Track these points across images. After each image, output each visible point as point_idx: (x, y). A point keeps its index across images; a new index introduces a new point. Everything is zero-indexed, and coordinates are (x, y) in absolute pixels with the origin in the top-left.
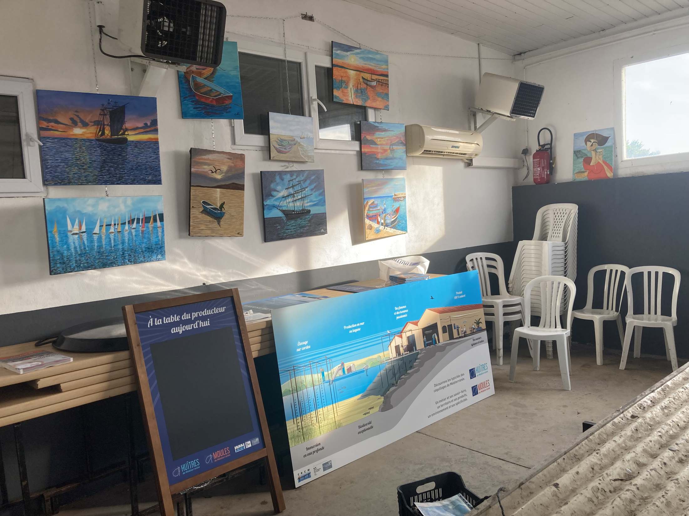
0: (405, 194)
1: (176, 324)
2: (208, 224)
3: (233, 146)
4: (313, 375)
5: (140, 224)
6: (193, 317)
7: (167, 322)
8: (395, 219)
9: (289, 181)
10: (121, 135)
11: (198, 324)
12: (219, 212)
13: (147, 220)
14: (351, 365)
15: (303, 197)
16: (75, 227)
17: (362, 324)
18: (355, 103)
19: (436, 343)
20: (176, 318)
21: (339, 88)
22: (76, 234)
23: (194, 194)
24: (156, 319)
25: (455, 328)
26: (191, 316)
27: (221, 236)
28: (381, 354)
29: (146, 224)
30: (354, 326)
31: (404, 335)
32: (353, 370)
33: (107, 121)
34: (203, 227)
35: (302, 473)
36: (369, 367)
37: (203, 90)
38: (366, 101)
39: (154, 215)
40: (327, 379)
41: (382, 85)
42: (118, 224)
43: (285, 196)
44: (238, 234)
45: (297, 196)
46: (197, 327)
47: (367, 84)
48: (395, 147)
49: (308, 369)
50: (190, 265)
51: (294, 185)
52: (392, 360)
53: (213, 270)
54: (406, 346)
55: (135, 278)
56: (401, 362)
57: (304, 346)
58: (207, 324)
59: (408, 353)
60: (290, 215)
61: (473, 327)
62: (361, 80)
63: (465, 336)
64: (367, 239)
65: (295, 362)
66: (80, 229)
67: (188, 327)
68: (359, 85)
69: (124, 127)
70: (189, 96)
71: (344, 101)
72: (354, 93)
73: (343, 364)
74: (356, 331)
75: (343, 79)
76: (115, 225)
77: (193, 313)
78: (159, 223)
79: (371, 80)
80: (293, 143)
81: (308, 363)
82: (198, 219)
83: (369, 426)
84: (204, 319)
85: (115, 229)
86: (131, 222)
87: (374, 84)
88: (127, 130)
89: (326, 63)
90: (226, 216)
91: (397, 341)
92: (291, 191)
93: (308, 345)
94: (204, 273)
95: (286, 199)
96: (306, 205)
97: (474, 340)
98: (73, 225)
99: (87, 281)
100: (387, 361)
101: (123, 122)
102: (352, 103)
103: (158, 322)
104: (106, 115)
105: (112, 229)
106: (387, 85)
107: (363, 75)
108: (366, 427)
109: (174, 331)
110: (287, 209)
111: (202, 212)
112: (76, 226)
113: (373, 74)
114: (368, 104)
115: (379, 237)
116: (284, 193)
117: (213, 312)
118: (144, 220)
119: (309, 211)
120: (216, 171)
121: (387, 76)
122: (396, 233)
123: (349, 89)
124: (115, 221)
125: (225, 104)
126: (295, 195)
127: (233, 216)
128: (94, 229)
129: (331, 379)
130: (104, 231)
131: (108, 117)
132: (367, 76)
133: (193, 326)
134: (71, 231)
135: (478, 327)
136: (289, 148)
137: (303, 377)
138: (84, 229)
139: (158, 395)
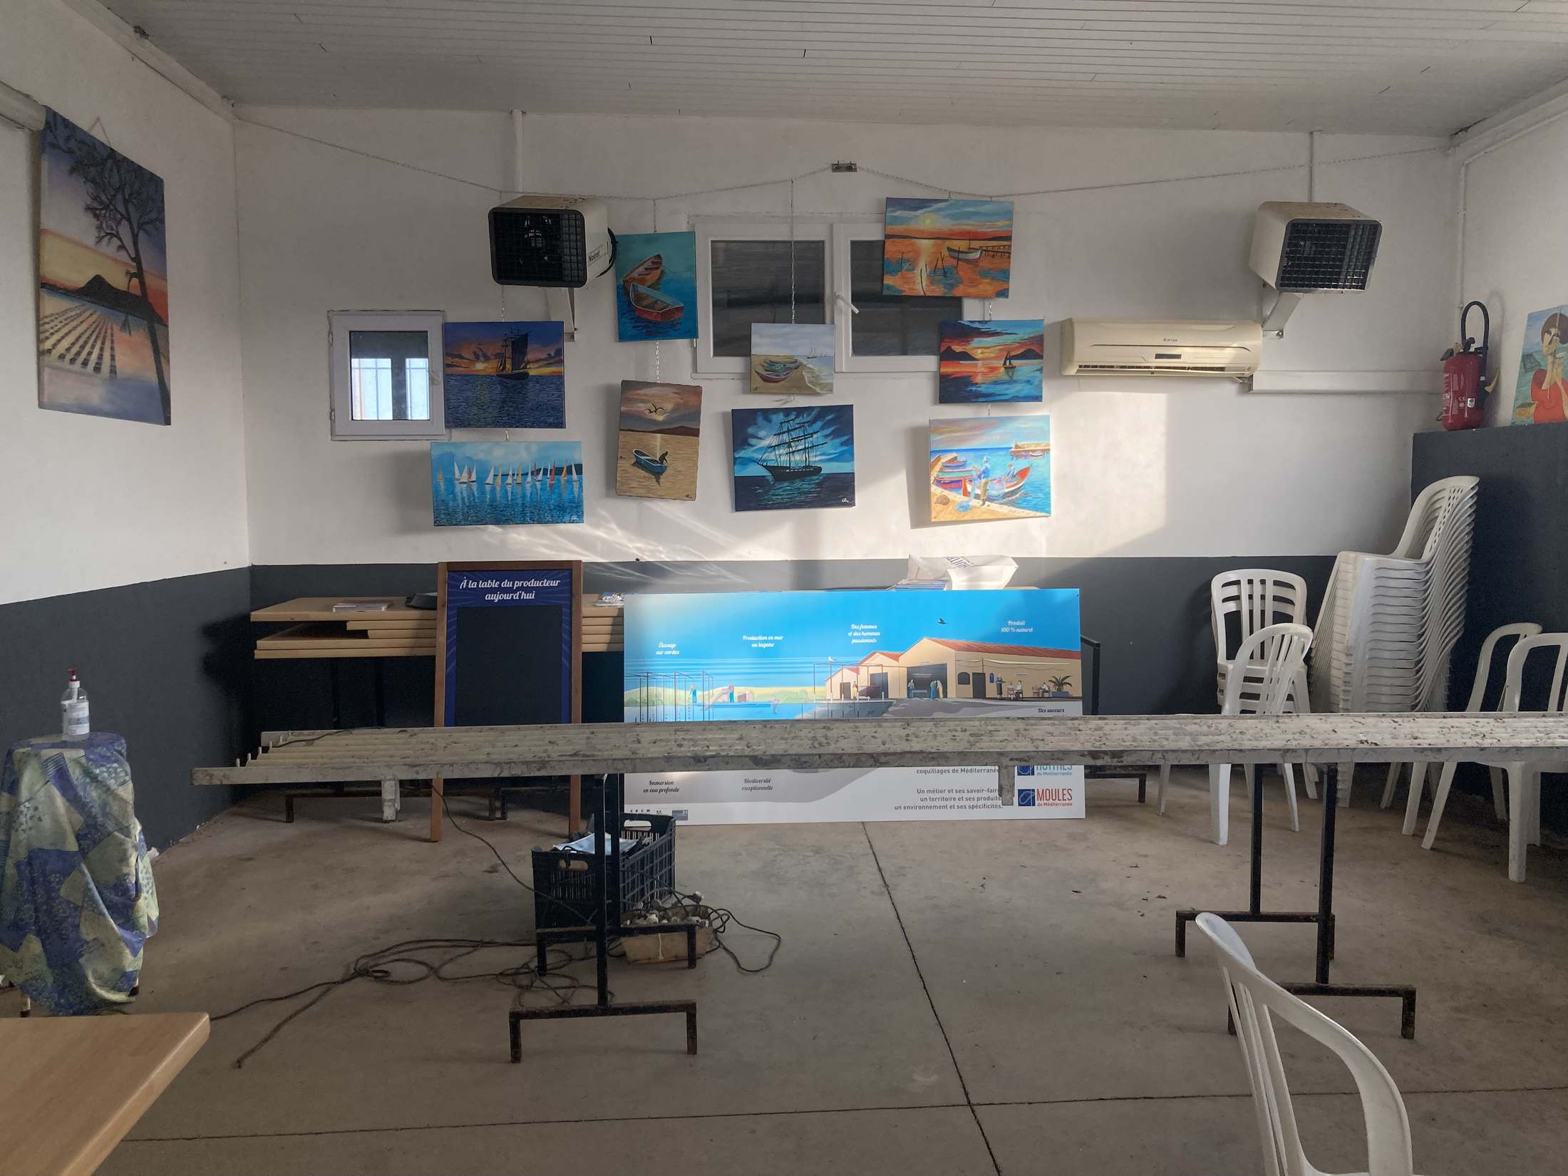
0: (1049, 445)
1: (492, 591)
2: (641, 480)
3: (694, 374)
4: (678, 691)
5: (549, 476)
6: (515, 586)
7: (483, 586)
8: (1016, 489)
9: (781, 423)
10: (522, 369)
11: (520, 595)
12: (658, 465)
13: (558, 471)
14: (747, 692)
15: (808, 448)
16: (463, 475)
17: (780, 638)
18: (928, 294)
19: (938, 697)
20: (495, 584)
21: (894, 272)
22: (465, 483)
23: (623, 440)
24: (471, 581)
25: (992, 681)
26: (513, 585)
27: (661, 498)
28: (810, 689)
29: (556, 476)
30: (761, 638)
31: (863, 670)
32: (749, 700)
33: (509, 353)
34: (634, 485)
35: (637, 811)
36: (780, 702)
37: (645, 303)
38: (952, 286)
39: (568, 465)
40: (699, 701)
41: (993, 256)
42: (517, 475)
43: (774, 445)
44: (687, 496)
45: (796, 446)
46: (517, 598)
47: (959, 259)
48: (1014, 362)
49: (670, 681)
50: (619, 533)
51: (790, 428)
52: (831, 702)
53: (651, 542)
54: (864, 688)
55: (545, 542)
56: (847, 710)
57: (670, 649)
58: (531, 596)
59: (867, 699)
60: (780, 473)
61: (1045, 687)
62: (946, 253)
63: (1016, 699)
64: (933, 520)
65: (651, 668)
66: (470, 477)
67: (507, 597)
68: (940, 262)
69: (526, 359)
70: (628, 312)
71: (904, 291)
72: (929, 276)
73: (731, 687)
74: (765, 646)
75: (906, 256)
76: (513, 475)
77: (516, 582)
78: (575, 476)
79: (967, 251)
80: (793, 365)
81: (671, 674)
82: (629, 473)
83: (766, 785)
84: (528, 590)
85: (513, 480)
86: (535, 473)
87: (976, 255)
88: (529, 362)
89: (873, 233)
90: (669, 472)
91: (848, 676)
92: (785, 437)
93: (675, 649)
94: (639, 545)
95: (774, 450)
96: (812, 459)
97: (1040, 711)
98: (461, 473)
99: (486, 537)
100: (818, 702)
101: (524, 354)
102: (922, 294)
103: (473, 585)
104: (507, 346)
105: (509, 480)
106: (1008, 255)
107: (948, 243)
108: (759, 785)
109: (488, 597)
110: (776, 465)
111: (633, 465)
112: (465, 474)
113: (973, 240)
114: (957, 292)
115: (966, 518)
116: (773, 441)
117: (542, 584)
118: (553, 472)
119: (820, 469)
120: (656, 409)
121: (1009, 238)
122: (1017, 515)
123: (917, 272)
124: (513, 470)
125: (673, 319)
126: (792, 444)
127: (680, 471)
128: (486, 478)
129: (707, 703)
130: (500, 481)
131: (510, 348)
132: (961, 245)
133: (512, 596)
134: (459, 480)
135: (1059, 690)
136: (785, 373)
137: (660, 690)
138: (474, 478)
139: (454, 663)
